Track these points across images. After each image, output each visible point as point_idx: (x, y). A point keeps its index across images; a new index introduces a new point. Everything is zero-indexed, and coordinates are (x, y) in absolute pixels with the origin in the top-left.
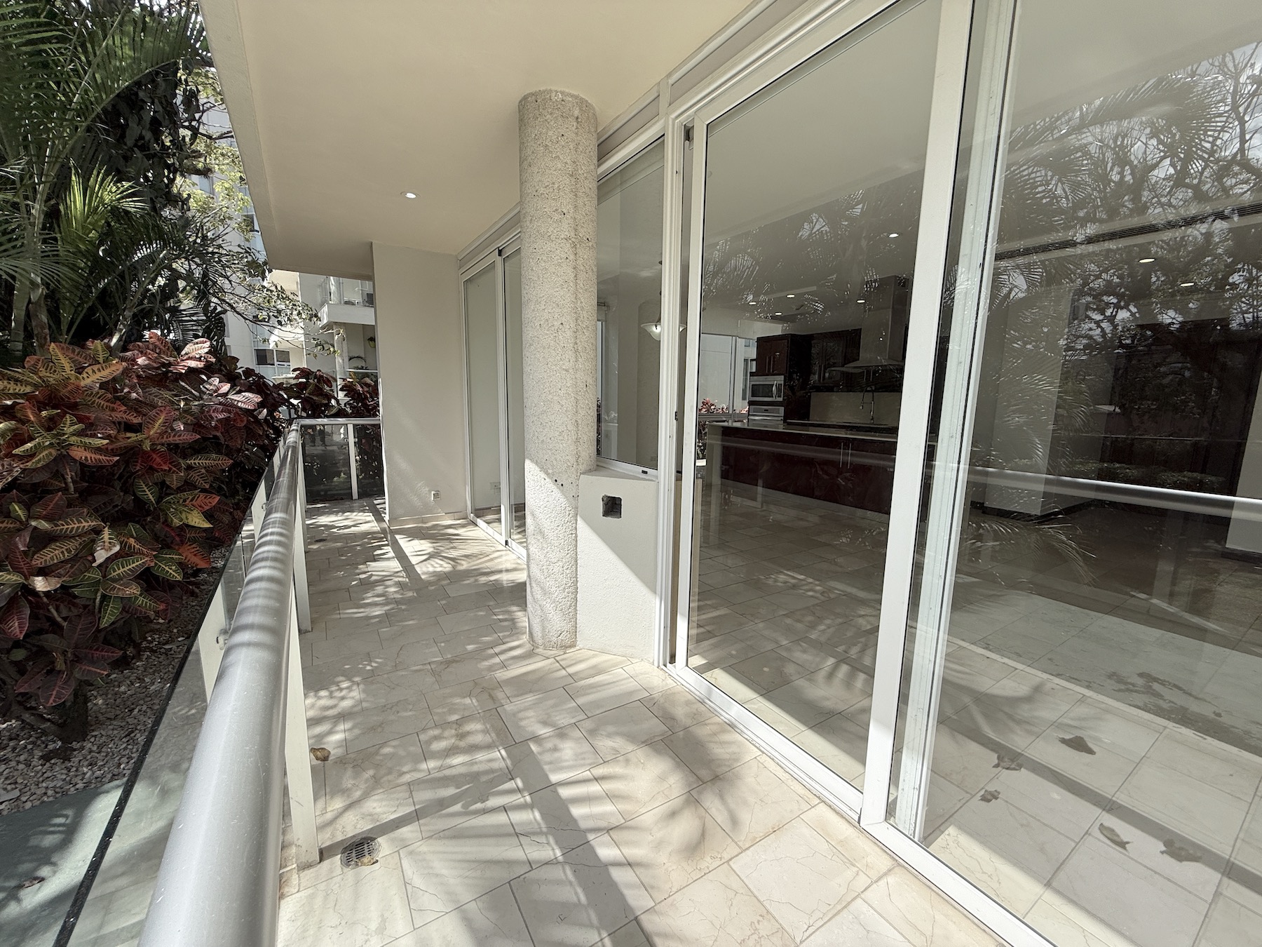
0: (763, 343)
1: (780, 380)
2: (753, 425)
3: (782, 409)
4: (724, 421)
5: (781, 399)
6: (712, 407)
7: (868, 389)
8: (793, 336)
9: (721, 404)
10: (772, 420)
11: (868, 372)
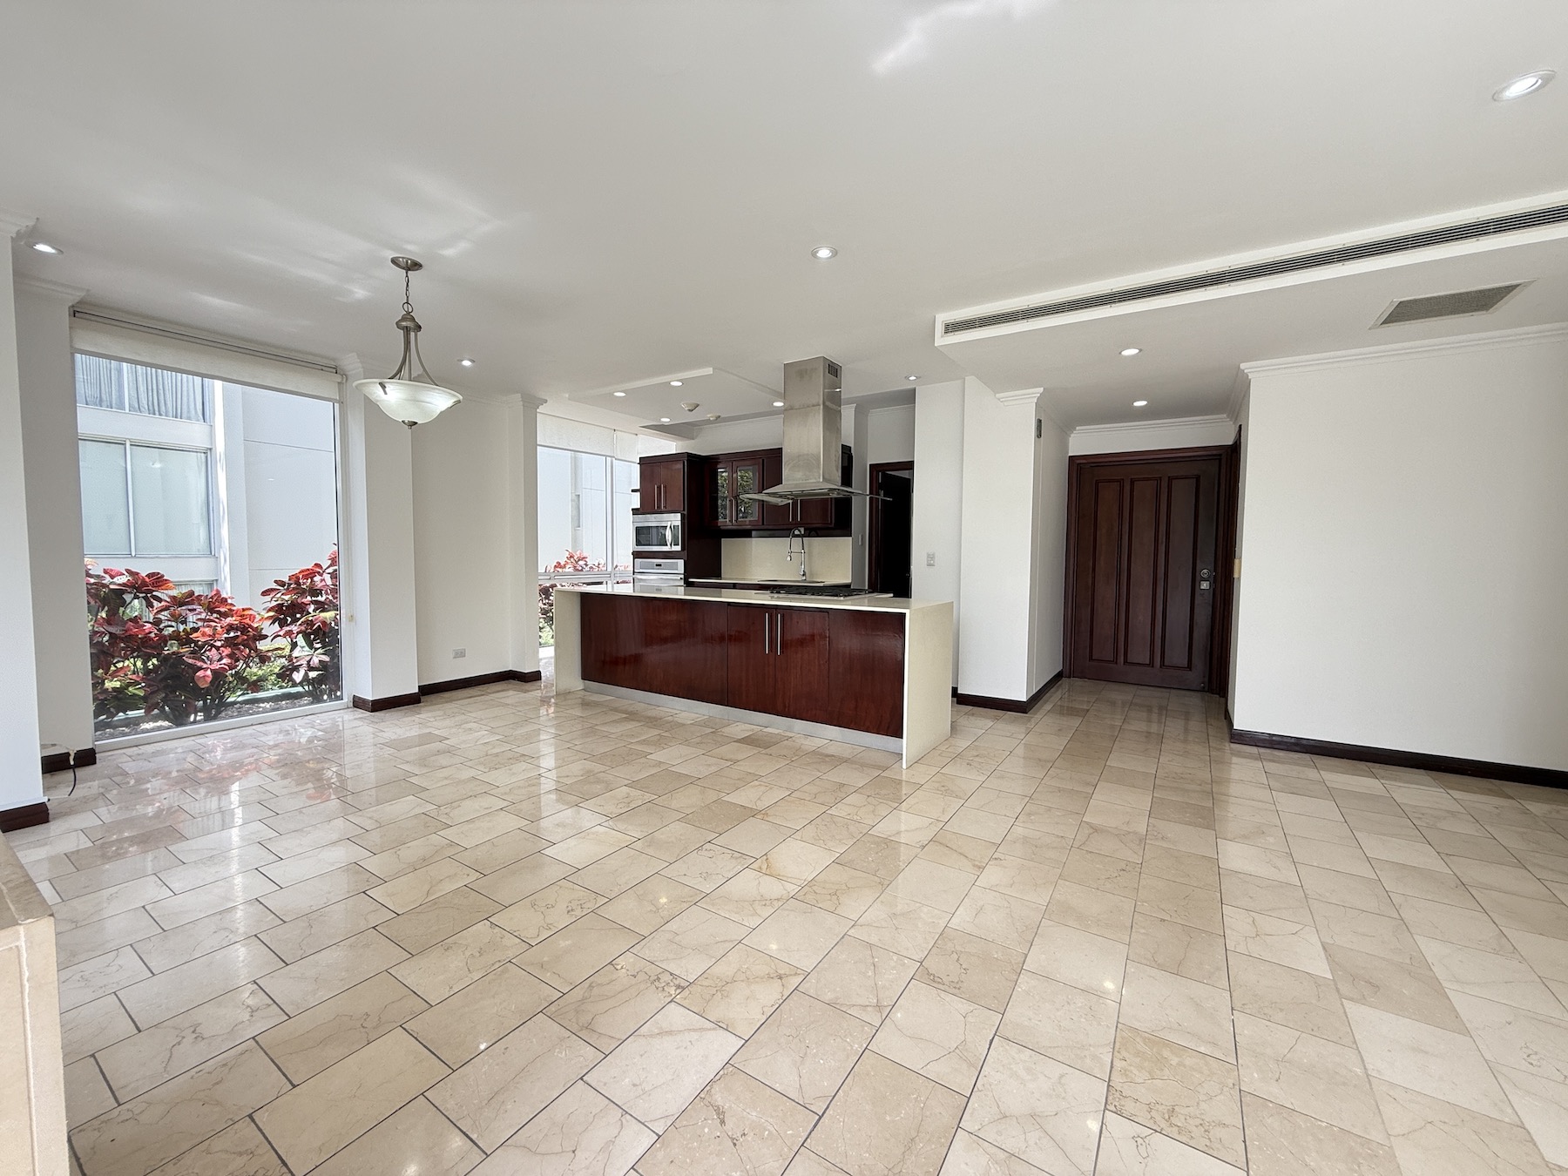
0: (649, 465)
1: (675, 520)
2: (643, 589)
3: (681, 563)
4: (600, 583)
5: (678, 548)
6: (581, 563)
7: (797, 532)
8: (689, 455)
9: (595, 555)
10: (667, 581)
11: (795, 503)
